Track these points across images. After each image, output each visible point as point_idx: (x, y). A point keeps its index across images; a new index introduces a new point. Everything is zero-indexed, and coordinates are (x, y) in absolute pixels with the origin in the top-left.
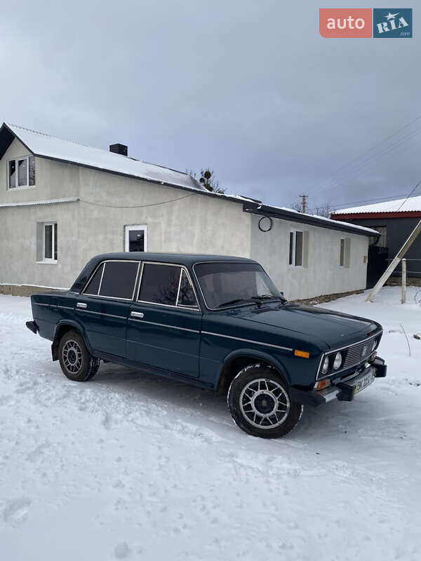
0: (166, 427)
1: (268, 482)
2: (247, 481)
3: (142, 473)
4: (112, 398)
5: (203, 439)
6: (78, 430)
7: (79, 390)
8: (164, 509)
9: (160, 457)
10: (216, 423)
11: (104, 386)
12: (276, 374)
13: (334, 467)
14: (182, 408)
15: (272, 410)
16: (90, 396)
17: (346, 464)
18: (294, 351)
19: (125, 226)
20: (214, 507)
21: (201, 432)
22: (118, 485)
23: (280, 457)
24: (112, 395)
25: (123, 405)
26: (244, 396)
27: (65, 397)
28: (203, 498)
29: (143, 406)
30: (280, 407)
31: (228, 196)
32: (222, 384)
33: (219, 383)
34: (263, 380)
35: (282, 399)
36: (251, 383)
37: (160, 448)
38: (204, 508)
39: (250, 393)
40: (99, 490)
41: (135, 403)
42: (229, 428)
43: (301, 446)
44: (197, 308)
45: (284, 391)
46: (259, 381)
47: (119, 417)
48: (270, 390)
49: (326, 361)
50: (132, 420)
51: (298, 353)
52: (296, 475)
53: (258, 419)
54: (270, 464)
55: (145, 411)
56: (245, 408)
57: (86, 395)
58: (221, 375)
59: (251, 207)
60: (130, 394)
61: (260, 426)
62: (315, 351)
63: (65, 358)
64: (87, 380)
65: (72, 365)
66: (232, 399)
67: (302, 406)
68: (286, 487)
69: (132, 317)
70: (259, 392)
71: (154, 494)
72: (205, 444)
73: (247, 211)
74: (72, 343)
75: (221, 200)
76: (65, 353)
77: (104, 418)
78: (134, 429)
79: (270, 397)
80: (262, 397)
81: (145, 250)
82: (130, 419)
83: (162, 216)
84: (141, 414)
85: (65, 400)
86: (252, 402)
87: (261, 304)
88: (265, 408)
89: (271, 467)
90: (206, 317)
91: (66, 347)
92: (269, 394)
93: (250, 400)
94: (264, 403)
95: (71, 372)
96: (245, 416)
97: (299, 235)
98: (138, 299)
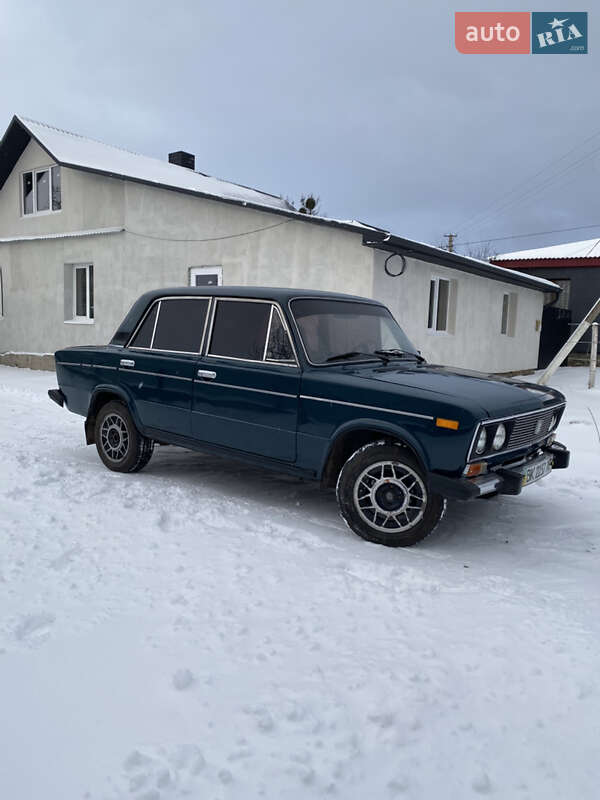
0: (248, 529)
1: (393, 599)
2: (364, 598)
3: (212, 587)
4: (170, 494)
5: (301, 544)
6: (122, 532)
7: (124, 484)
8: (244, 631)
9: (238, 567)
11: (161, 478)
12: (409, 455)
13: (491, 584)
14: (271, 507)
15: (401, 505)
16: (139, 490)
17: (506, 580)
18: (435, 421)
19: (190, 269)
20: (316, 631)
21: (297, 536)
22: (179, 600)
23: (412, 569)
24: (172, 489)
25: (187, 502)
26: (361, 486)
27: (103, 491)
28: (299, 619)
29: (213, 502)
30: (413, 502)
31: (340, 221)
32: (329, 471)
33: (325, 469)
34: (389, 463)
35: (416, 491)
36: (371, 468)
37: (239, 555)
38: (301, 631)
39: (370, 483)
40: (151, 606)
41: (204, 499)
42: (338, 533)
43: (441, 557)
44: (295, 363)
45: (418, 479)
46: (383, 464)
47: (181, 516)
48: (398, 477)
49: (483, 435)
50: (200, 520)
51: (443, 423)
52: (434, 591)
53: (380, 520)
54: (398, 578)
55: (218, 509)
56: (362, 503)
57: (133, 489)
58: (328, 459)
59: (373, 238)
60: (198, 489)
61: (382, 529)
62: (467, 419)
64: (136, 471)
65: (113, 449)
66: (342, 491)
67: (445, 501)
68: (419, 606)
69: (200, 378)
70: (382, 481)
71: (230, 612)
72: (303, 551)
73: (369, 245)
74: (114, 418)
75: (332, 229)
76: (105, 432)
77: (159, 517)
78: (202, 531)
79: (399, 488)
80: (387, 487)
81: (220, 284)
82: (197, 518)
83: (244, 253)
84: (212, 512)
85: (104, 496)
86: (372, 495)
87: (388, 361)
88: (390, 503)
89: (399, 583)
90: (306, 375)
91: (106, 424)
92: (396, 483)
93: (369, 492)
94: (389, 497)
95: (114, 460)
96: (362, 515)
97: (443, 284)
98: (209, 353)
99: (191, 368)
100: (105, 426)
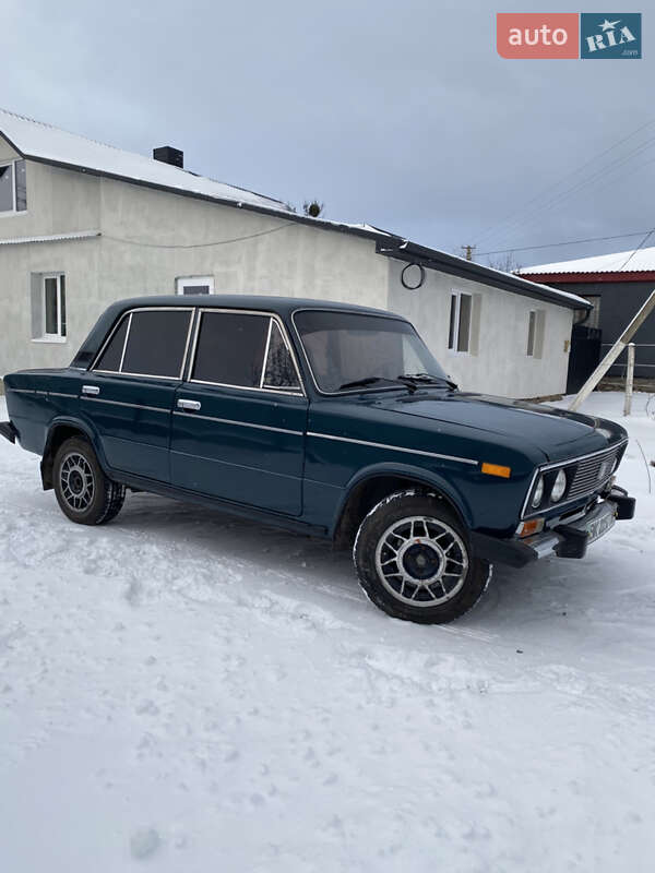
0: (241, 603)
1: (431, 704)
2: (393, 702)
3: (193, 688)
4: (144, 553)
5: (309, 624)
6: (79, 607)
7: (87, 540)
8: (234, 756)
9: (228, 658)
10: (330, 596)
11: (133, 532)
12: (445, 507)
13: (553, 676)
14: (269, 571)
15: (435, 572)
16: (105, 549)
17: (572, 670)
18: (480, 465)
19: (176, 280)
20: (331, 754)
21: (304, 611)
22: (148, 708)
24: (147, 547)
25: (164, 565)
26: (385, 548)
27: (61, 550)
28: (308, 735)
29: (199, 566)
30: (450, 568)
31: (350, 226)
32: (343, 526)
33: (339, 524)
34: (420, 519)
35: (454, 553)
36: (397, 525)
37: (228, 641)
38: (311, 754)
39: (395, 542)
40: (109, 718)
41: (185, 561)
42: (354, 606)
43: (487, 638)
44: (300, 391)
45: (457, 539)
46: (412, 520)
47: (154, 585)
48: (432, 536)
49: (541, 484)
50: (179, 591)
51: (490, 469)
52: (482, 690)
53: (409, 589)
54: (433, 670)
55: (204, 576)
56: (386, 570)
57: (98, 548)
58: (343, 512)
59: (388, 245)
60: (179, 546)
61: (411, 602)
62: (521, 464)
63: (64, 485)
64: (104, 523)
65: (76, 496)
66: (361, 554)
67: (491, 566)
68: (466, 714)
69: (180, 410)
70: (408, 543)
71: (215, 726)
72: (312, 634)
73: (383, 253)
74: (76, 458)
75: (340, 235)
77: (127, 586)
78: (183, 606)
79: (433, 550)
80: (417, 549)
82: (174, 588)
83: (239, 261)
84: (196, 580)
85: (61, 556)
86: (398, 560)
87: (415, 388)
88: (421, 569)
89: (436, 677)
90: (314, 407)
91: (66, 464)
92: (429, 544)
93: (395, 555)
94: (421, 561)
95: (76, 510)
96: (386, 584)
97: (465, 299)
98: (192, 378)
99: (169, 397)
100: (66, 467)
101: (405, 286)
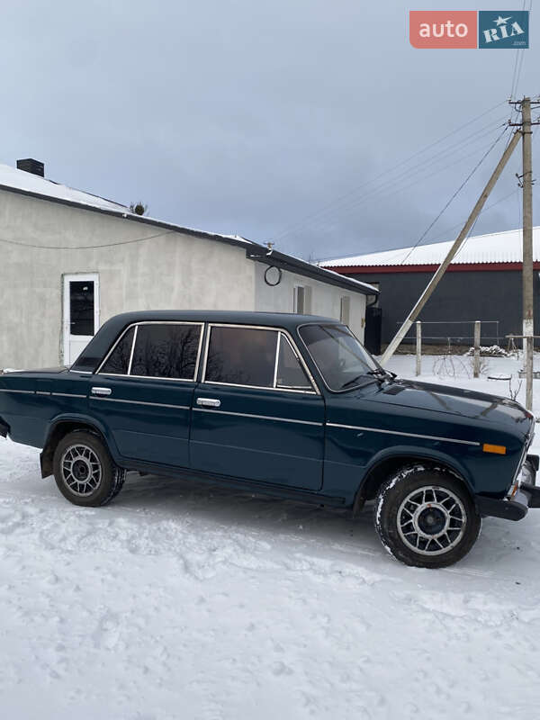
3: (305, 646)
6: (149, 585)
7: (107, 522)
8: (383, 701)
10: (342, 552)
12: (447, 478)
15: (443, 528)
18: (482, 445)
19: (62, 275)
21: (338, 568)
22: (282, 669)
23: (480, 595)
25: (192, 539)
26: (404, 513)
27: (89, 533)
28: (425, 673)
30: (453, 523)
31: (224, 236)
34: (430, 488)
35: (456, 513)
36: (413, 494)
37: (304, 601)
39: (412, 508)
45: (458, 501)
46: (424, 489)
48: (439, 501)
50: (224, 562)
51: (488, 448)
53: (423, 542)
56: (405, 530)
59: (255, 252)
61: (424, 552)
63: (67, 473)
65: (79, 482)
66: (384, 518)
69: (199, 407)
70: (424, 506)
71: (348, 677)
73: (252, 258)
74: (80, 449)
76: (67, 464)
79: (439, 511)
80: (428, 512)
84: (235, 550)
88: (432, 527)
89: (477, 611)
92: (438, 507)
93: (411, 518)
94: (431, 520)
95: (80, 494)
96: (405, 540)
97: (300, 290)
98: (206, 380)
100: (68, 456)
101: (268, 283)
